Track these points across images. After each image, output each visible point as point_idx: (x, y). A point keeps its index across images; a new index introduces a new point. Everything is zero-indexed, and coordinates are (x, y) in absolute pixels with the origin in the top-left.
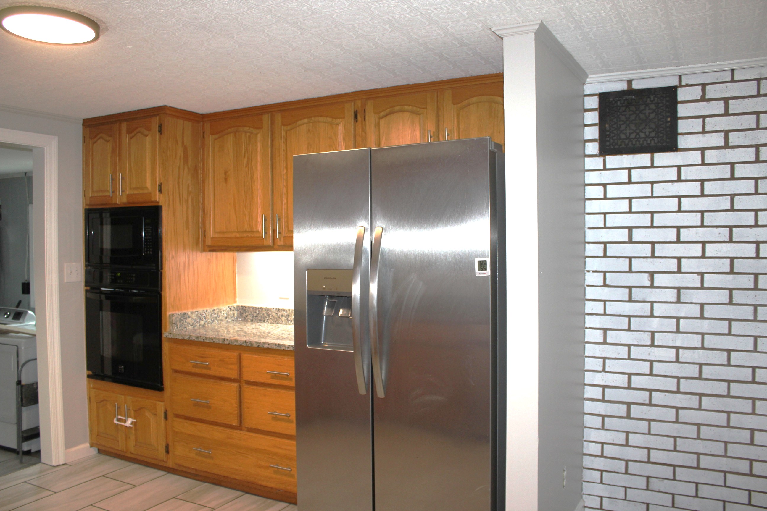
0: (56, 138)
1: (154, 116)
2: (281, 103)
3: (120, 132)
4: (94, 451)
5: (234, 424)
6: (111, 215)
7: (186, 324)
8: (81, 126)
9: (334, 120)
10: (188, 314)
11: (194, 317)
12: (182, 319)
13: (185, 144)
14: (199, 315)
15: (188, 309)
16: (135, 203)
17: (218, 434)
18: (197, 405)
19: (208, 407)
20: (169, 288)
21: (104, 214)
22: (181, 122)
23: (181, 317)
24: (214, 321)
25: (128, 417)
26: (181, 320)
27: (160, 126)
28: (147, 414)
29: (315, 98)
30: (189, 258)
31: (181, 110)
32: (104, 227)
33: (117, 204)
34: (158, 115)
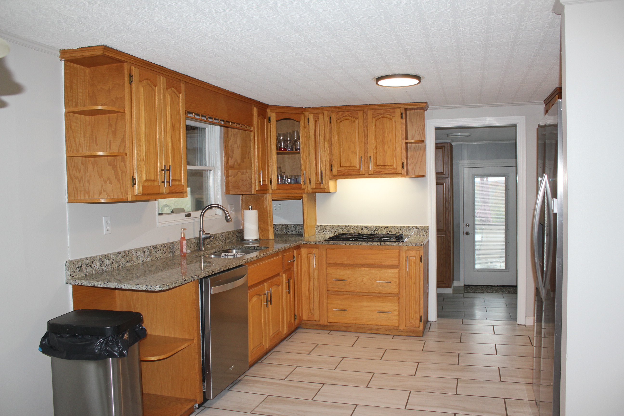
0: (524, 117)
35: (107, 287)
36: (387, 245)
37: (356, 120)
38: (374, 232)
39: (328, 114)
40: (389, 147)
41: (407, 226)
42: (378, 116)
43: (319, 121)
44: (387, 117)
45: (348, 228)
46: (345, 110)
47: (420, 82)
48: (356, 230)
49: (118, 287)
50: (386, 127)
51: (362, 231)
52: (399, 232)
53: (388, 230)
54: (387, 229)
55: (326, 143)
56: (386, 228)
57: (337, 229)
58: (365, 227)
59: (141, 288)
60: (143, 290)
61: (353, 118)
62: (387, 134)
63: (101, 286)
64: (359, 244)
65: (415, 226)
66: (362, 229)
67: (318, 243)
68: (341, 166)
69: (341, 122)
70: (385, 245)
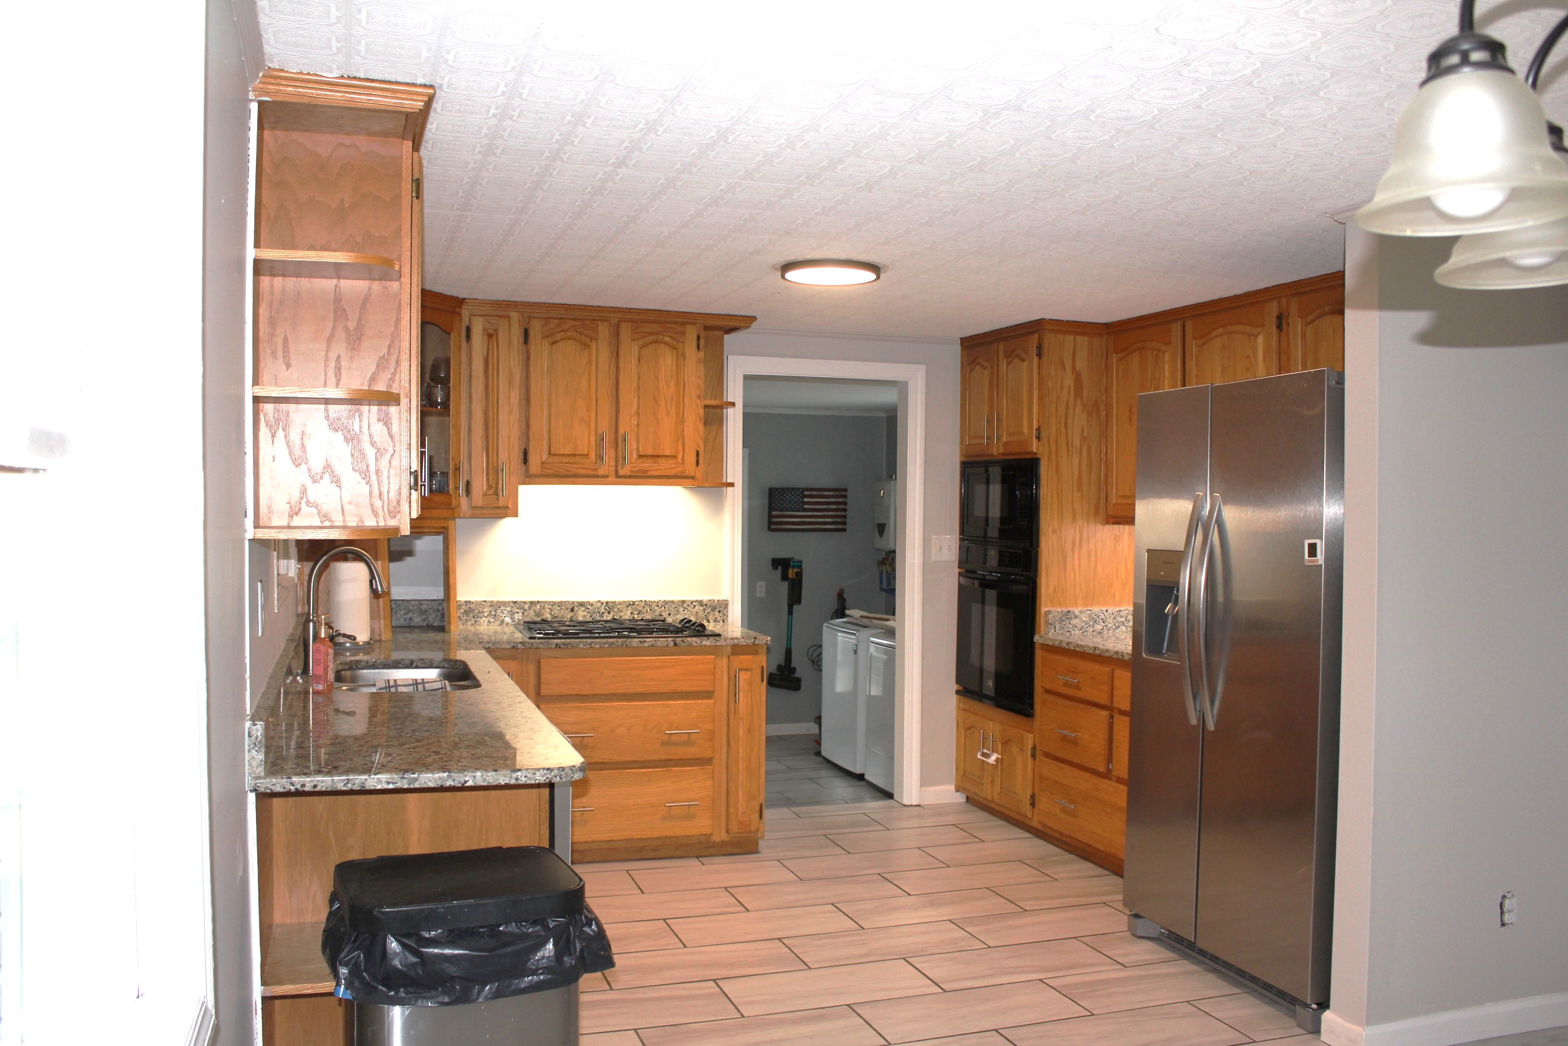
0: (924, 367)
1: (1032, 333)
2: (1191, 305)
3: (998, 356)
4: (960, 798)
5: (1101, 770)
6: (1003, 469)
7: (1071, 626)
8: (959, 347)
9: (1254, 328)
10: (1074, 613)
11: (1084, 617)
12: (1064, 618)
13: (1077, 369)
14: (1093, 616)
15: (1077, 606)
16: (1011, 454)
17: (1084, 782)
18: (1065, 739)
19: (1074, 742)
20: (1047, 574)
21: (990, 469)
22: (1070, 338)
23: (1063, 616)
24: (1119, 627)
25: (993, 751)
26: (1061, 621)
27: (1040, 347)
28: (1015, 750)
29: (1231, 297)
30: (1081, 533)
31: (1067, 321)
32: (991, 486)
33: (993, 455)
34: (1036, 331)
35: (412, 786)
36: (690, 645)
37: (591, 342)
38: (602, 615)
39: (521, 319)
40: (668, 414)
41: (679, 601)
42: (644, 337)
43: (497, 336)
44: (665, 343)
45: (538, 607)
46: (566, 316)
47: (878, 277)
48: (557, 612)
49: (452, 784)
50: (663, 367)
51: (572, 614)
52: (661, 615)
53: (636, 610)
54: (633, 609)
55: (513, 394)
56: (630, 605)
57: (509, 609)
58: (581, 605)
59: (530, 779)
60: (537, 782)
61: (583, 337)
62: (666, 382)
63: (391, 786)
64: (624, 646)
65: (697, 601)
66: (572, 610)
67: (520, 646)
68: (552, 452)
69: (554, 343)
70: (685, 644)
